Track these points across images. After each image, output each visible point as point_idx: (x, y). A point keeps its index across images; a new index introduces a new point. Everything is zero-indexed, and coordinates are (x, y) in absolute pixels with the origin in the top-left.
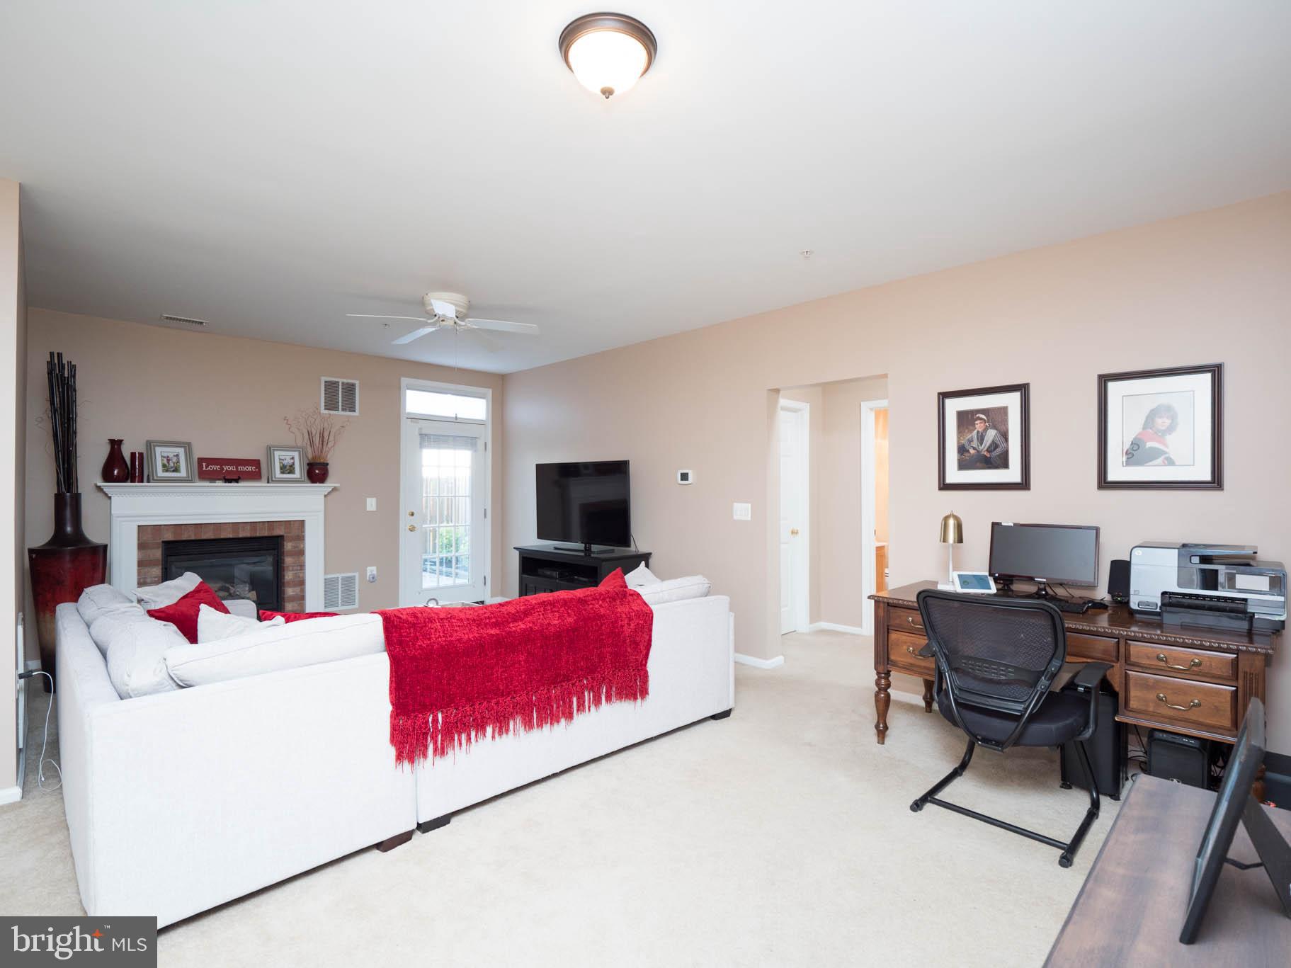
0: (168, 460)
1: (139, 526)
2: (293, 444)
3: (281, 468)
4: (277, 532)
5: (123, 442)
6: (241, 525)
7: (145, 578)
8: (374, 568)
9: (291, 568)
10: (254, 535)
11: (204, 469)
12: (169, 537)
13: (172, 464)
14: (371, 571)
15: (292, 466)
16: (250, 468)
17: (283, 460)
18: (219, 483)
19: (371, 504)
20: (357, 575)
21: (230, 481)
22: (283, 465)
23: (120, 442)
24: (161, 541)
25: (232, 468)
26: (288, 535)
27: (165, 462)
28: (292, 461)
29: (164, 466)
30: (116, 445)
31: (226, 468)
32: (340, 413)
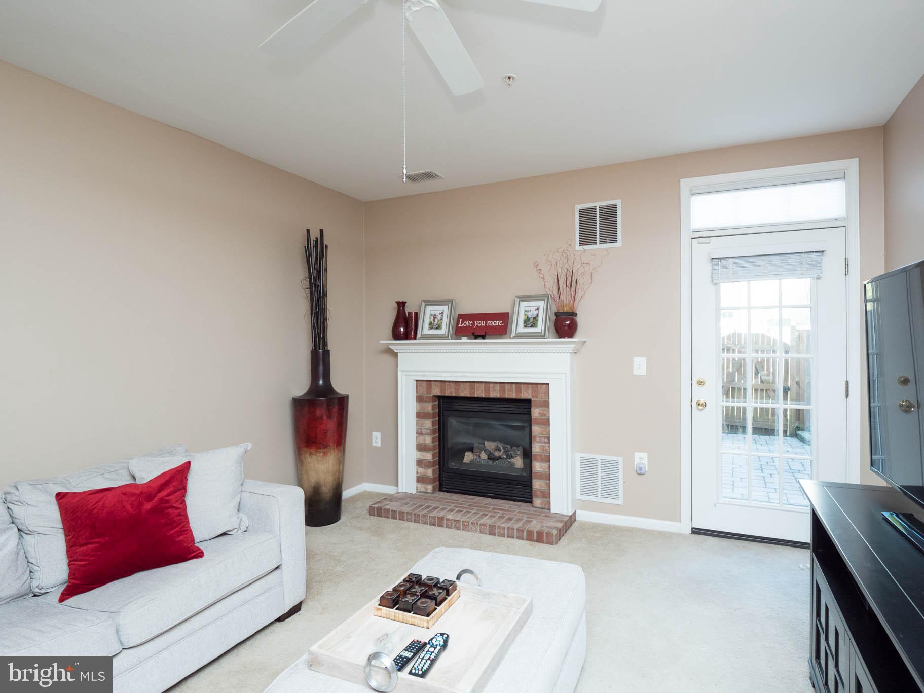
0: (435, 318)
1: (417, 381)
2: (541, 291)
3: (525, 322)
4: (525, 395)
5: (407, 304)
6: (491, 385)
7: (422, 429)
8: (645, 456)
9: (538, 439)
10: (503, 397)
11: (460, 325)
12: (437, 391)
13: (436, 322)
14: (641, 459)
15: (536, 318)
16: (497, 323)
17: (528, 311)
18: (464, 340)
19: (640, 366)
20: (620, 460)
21: (476, 337)
22: (527, 317)
23: (404, 304)
24: (432, 396)
25: (482, 323)
26: (536, 399)
27: (432, 320)
28: (536, 312)
29: (431, 324)
30: (401, 305)
31: (477, 323)
32: (598, 246)
